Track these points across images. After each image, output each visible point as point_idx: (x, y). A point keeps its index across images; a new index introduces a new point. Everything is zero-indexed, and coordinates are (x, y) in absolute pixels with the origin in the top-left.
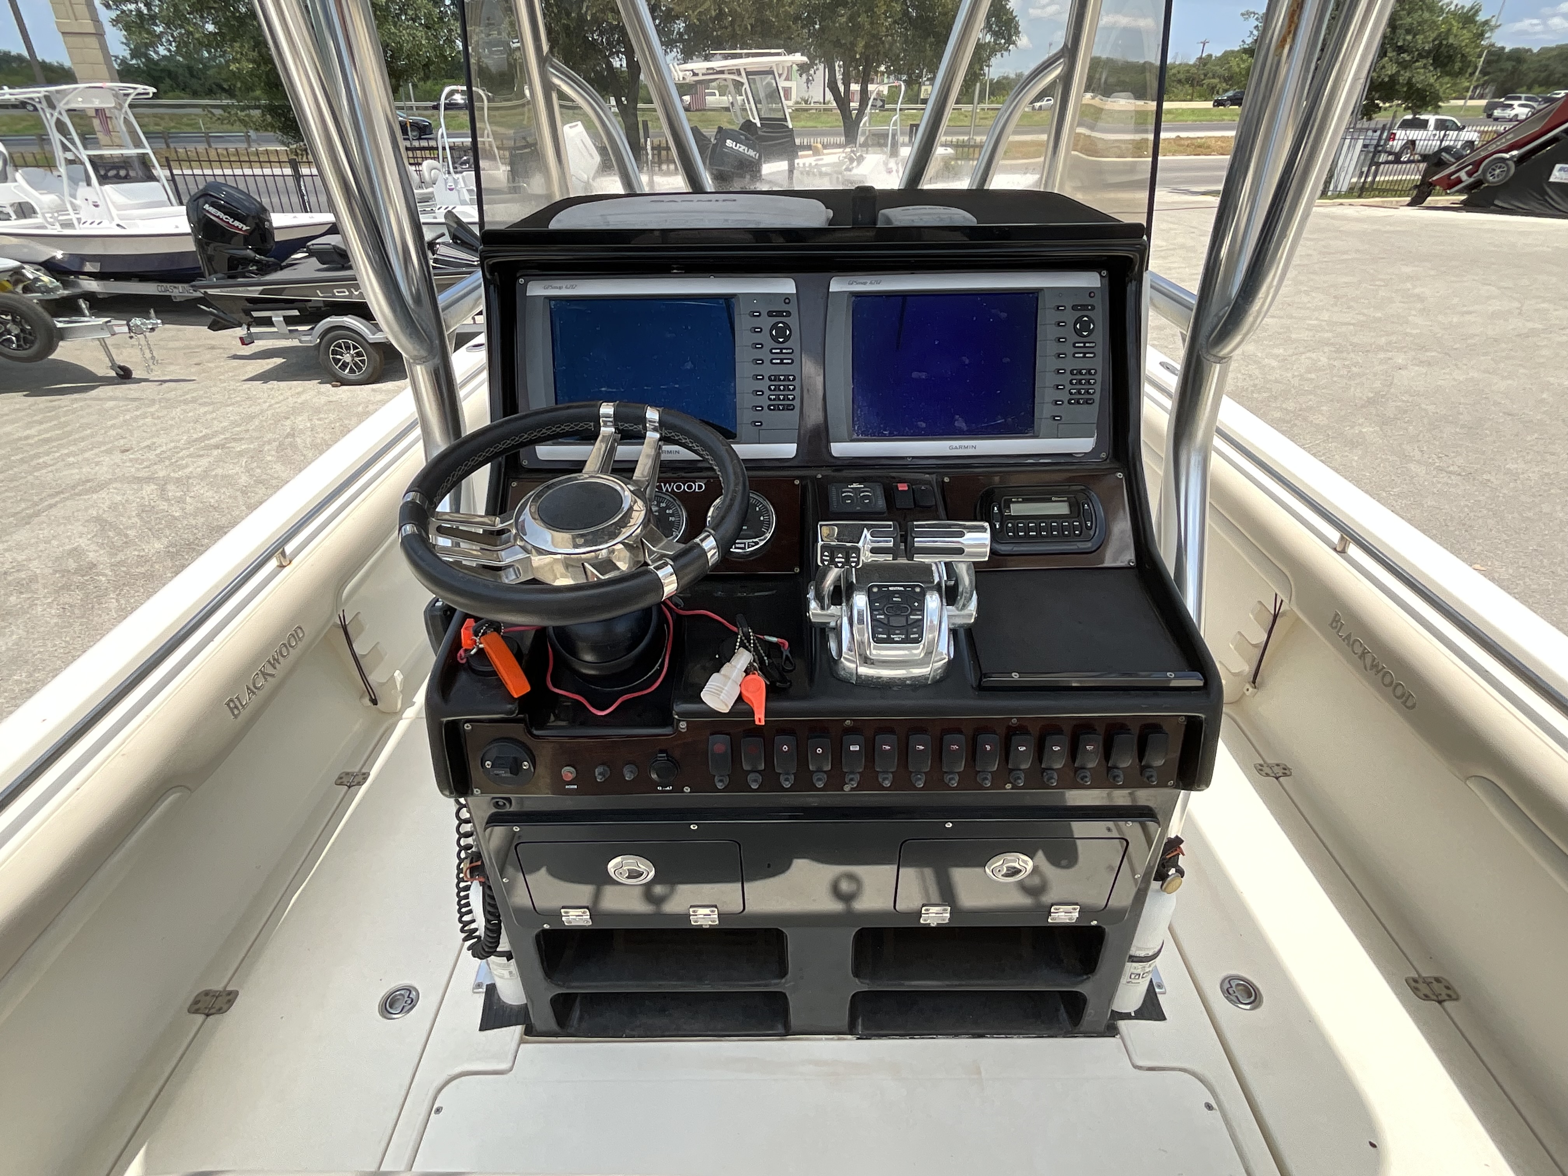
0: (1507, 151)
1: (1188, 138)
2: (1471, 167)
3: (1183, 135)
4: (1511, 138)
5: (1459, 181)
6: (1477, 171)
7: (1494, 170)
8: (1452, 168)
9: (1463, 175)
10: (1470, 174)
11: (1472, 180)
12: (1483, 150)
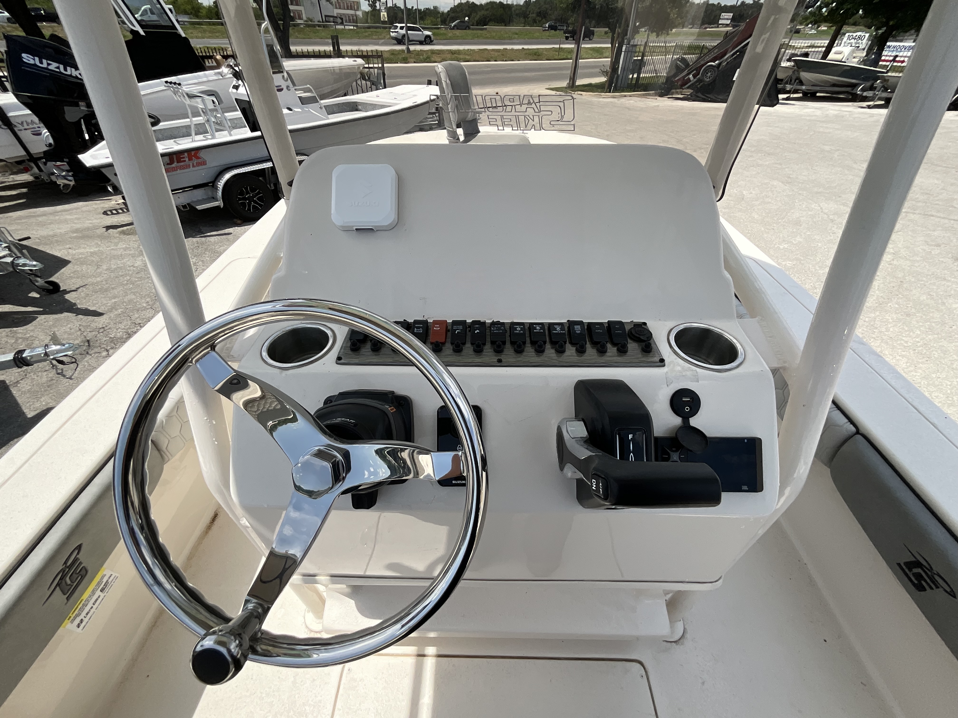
0: (713, 60)
1: (528, 49)
2: (695, 72)
3: (526, 47)
4: (716, 52)
5: (689, 80)
6: (699, 74)
7: (707, 73)
8: (686, 72)
9: (691, 76)
10: (694, 76)
11: (695, 80)
12: (702, 60)
